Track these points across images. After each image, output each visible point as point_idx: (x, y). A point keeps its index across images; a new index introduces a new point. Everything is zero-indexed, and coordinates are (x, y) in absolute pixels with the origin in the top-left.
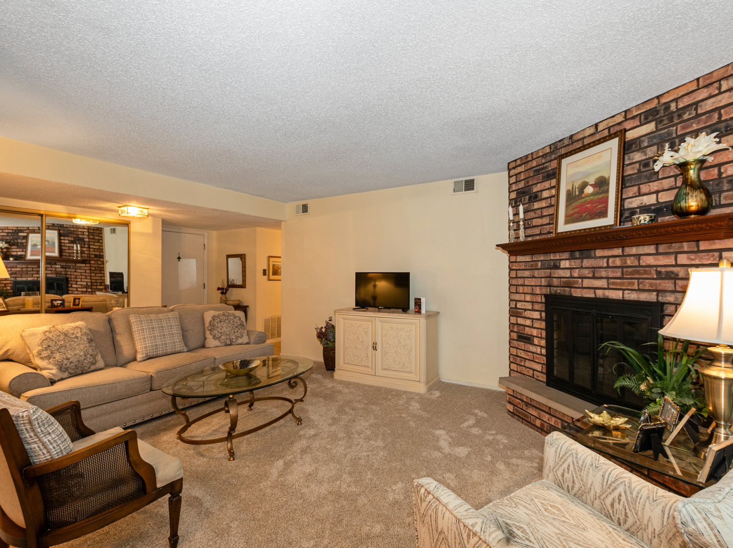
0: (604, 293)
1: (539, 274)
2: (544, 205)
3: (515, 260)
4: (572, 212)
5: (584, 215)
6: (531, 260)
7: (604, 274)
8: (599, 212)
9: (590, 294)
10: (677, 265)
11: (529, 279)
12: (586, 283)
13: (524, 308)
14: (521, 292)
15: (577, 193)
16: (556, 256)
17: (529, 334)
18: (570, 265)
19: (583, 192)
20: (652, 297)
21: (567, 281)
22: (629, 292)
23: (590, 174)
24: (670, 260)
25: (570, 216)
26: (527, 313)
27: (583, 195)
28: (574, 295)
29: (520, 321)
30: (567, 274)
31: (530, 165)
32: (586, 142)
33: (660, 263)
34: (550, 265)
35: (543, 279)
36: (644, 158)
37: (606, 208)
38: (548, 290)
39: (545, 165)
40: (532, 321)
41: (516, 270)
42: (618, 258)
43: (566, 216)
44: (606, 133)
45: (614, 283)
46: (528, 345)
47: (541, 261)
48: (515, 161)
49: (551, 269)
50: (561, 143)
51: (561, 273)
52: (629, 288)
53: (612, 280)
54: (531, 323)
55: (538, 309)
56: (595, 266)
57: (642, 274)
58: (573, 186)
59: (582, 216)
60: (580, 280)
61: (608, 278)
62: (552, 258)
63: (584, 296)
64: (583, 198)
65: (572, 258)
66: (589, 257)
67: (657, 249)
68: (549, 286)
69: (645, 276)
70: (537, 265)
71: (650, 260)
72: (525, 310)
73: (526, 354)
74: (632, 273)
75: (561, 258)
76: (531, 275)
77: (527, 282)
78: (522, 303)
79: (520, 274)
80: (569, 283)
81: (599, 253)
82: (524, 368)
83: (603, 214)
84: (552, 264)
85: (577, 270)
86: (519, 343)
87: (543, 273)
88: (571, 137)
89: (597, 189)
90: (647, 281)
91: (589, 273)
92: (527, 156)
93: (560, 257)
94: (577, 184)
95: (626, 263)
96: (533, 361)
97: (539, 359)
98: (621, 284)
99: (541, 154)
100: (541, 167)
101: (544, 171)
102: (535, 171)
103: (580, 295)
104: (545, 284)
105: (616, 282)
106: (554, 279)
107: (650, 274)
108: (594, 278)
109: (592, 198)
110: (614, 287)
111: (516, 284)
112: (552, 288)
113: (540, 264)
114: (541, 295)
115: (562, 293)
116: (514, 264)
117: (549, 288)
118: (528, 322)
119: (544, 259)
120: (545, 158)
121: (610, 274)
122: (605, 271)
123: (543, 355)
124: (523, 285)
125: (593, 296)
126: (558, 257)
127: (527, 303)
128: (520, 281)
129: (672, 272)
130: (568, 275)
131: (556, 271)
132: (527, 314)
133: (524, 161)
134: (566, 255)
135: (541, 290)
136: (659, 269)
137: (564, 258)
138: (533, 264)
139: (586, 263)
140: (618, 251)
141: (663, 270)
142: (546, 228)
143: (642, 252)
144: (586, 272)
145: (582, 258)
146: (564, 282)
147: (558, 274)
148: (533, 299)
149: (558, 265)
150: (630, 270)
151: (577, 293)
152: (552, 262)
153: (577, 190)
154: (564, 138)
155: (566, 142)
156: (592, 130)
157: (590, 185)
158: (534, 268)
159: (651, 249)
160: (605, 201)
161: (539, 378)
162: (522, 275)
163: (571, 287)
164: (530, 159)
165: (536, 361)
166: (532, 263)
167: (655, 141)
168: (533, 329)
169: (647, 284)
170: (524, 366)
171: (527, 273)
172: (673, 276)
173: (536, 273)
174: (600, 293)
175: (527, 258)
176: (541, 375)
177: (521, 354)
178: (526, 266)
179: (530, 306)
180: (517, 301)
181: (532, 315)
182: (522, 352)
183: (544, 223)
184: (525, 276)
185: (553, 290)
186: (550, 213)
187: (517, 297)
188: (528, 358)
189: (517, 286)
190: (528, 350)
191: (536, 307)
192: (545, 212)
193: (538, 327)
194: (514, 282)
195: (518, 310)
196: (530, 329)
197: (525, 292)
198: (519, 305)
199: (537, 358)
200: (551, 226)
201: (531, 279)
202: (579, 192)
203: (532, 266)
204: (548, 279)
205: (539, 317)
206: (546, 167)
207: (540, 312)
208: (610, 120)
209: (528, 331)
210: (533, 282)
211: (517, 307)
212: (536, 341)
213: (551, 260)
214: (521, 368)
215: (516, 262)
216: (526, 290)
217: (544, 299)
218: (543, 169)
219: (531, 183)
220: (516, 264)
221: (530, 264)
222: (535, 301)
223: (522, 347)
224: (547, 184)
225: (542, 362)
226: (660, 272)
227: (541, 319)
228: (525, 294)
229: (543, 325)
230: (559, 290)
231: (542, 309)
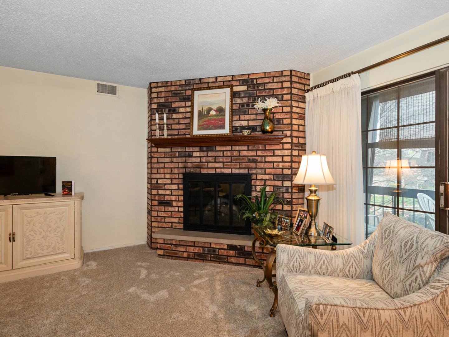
0: (221, 170)
1: (177, 160)
2: (181, 116)
4: (202, 124)
5: (211, 126)
6: (170, 151)
7: (221, 160)
8: (220, 126)
9: (212, 171)
10: (257, 156)
12: (210, 165)
13: (164, 183)
14: (161, 172)
15: (205, 113)
16: (190, 149)
17: (169, 200)
18: (200, 155)
19: (210, 113)
20: (245, 171)
21: (197, 164)
22: (235, 169)
23: (213, 104)
24: (254, 153)
25: (201, 126)
27: (209, 115)
28: (203, 172)
29: (161, 192)
31: (169, 89)
32: (210, 85)
33: (249, 155)
34: (186, 155)
35: (180, 164)
36: (242, 102)
37: (224, 124)
38: (184, 170)
39: (182, 91)
40: (171, 192)
41: (157, 158)
42: (229, 152)
43: (199, 125)
44: (222, 84)
45: (226, 165)
46: (168, 207)
47: (178, 152)
48: (157, 83)
49: (186, 157)
50: (194, 81)
51: (194, 160)
52: (235, 167)
53: (226, 163)
54: (170, 193)
55: (176, 183)
56: (216, 155)
57: (242, 160)
58: (202, 108)
59: (209, 127)
60: (207, 164)
61: (223, 162)
62: (187, 150)
63: (209, 172)
64: (210, 117)
65: (201, 150)
66: (212, 151)
67: (248, 148)
68: (185, 168)
69: (243, 161)
70: (175, 154)
71: (245, 153)
72: (165, 184)
73: (166, 214)
74: (236, 160)
75: (194, 150)
76: (170, 161)
77: (167, 166)
78: (163, 180)
79: (161, 160)
80: (199, 165)
81: (218, 148)
82: (164, 223)
83: (223, 127)
84: (187, 154)
85: (205, 158)
86: (159, 207)
87: (180, 160)
88: (200, 79)
89: (218, 113)
90: (244, 163)
91: (212, 160)
92: (167, 82)
93: (193, 150)
94: (205, 108)
95: (233, 154)
96: (172, 217)
97: (177, 215)
98: (230, 165)
99: (178, 84)
100: (178, 92)
101: (180, 95)
102: (173, 93)
103: (206, 172)
104: (182, 167)
105: (228, 164)
106: (189, 163)
107: (245, 160)
108: (215, 162)
109: (215, 117)
110: (227, 167)
111: (157, 167)
112: (187, 169)
113: (177, 154)
114: (179, 173)
115: (194, 171)
116: (156, 153)
117: (184, 169)
118: (168, 192)
119: (181, 151)
120: (181, 87)
121: (225, 160)
122: (222, 158)
123: (181, 212)
124: (164, 168)
125: (214, 172)
126: (191, 150)
127: (167, 180)
128: (161, 165)
129: (255, 159)
130: (199, 161)
131: (190, 158)
132: (167, 187)
133: (164, 85)
134: (197, 149)
135: (178, 170)
136: (249, 157)
137: (196, 150)
138: (172, 154)
139: (210, 154)
140: (229, 148)
141: (251, 158)
142: (183, 131)
143: (241, 149)
144: (210, 159)
145: (208, 151)
146: (196, 165)
147: (192, 160)
148: (172, 176)
149: (192, 154)
150: (235, 158)
151: (204, 171)
152: (187, 153)
153: (205, 111)
154: (196, 79)
155: (197, 82)
156: (214, 80)
157: (214, 110)
158: (173, 156)
159: (245, 148)
160: (224, 120)
161: (176, 227)
162: (163, 161)
163: (200, 168)
164: (169, 84)
165: (175, 216)
166: (171, 153)
167: (247, 95)
168: (171, 196)
169: (244, 165)
170: (165, 222)
171: (167, 160)
172: (255, 161)
173: (175, 160)
174: (218, 171)
175: (168, 150)
176: (179, 224)
177: (161, 214)
178: (166, 155)
179: (169, 181)
180: (157, 179)
181: (171, 187)
182: (163, 212)
183: (181, 128)
184: (165, 161)
185: (188, 170)
186: (186, 122)
187: (158, 176)
188: (168, 216)
189: (158, 168)
190: (168, 210)
191: (174, 181)
192: (182, 121)
193: (176, 194)
194: (155, 166)
195: (159, 185)
196: (170, 196)
197: (166, 172)
198: (160, 182)
199: (175, 215)
200: (186, 130)
201: (170, 164)
202: (207, 112)
203: (171, 155)
204: (184, 163)
205: (177, 188)
206: (182, 93)
207: (178, 184)
208: (224, 77)
209: (167, 198)
210: (172, 165)
211: (157, 183)
212: (174, 204)
213: (186, 151)
214: (162, 223)
215: (157, 152)
216: (166, 171)
217: (181, 176)
218: (179, 93)
219: (170, 101)
220: (158, 154)
221: (169, 153)
222: (173, 177)
223: (162, 209)
224: (183, 104)
225: (180, 216)
226: (250, 159)
227: (179, 189)
228: (165, 173)
229: (181, 192)
230: (192, 170)
231: (180, 183)
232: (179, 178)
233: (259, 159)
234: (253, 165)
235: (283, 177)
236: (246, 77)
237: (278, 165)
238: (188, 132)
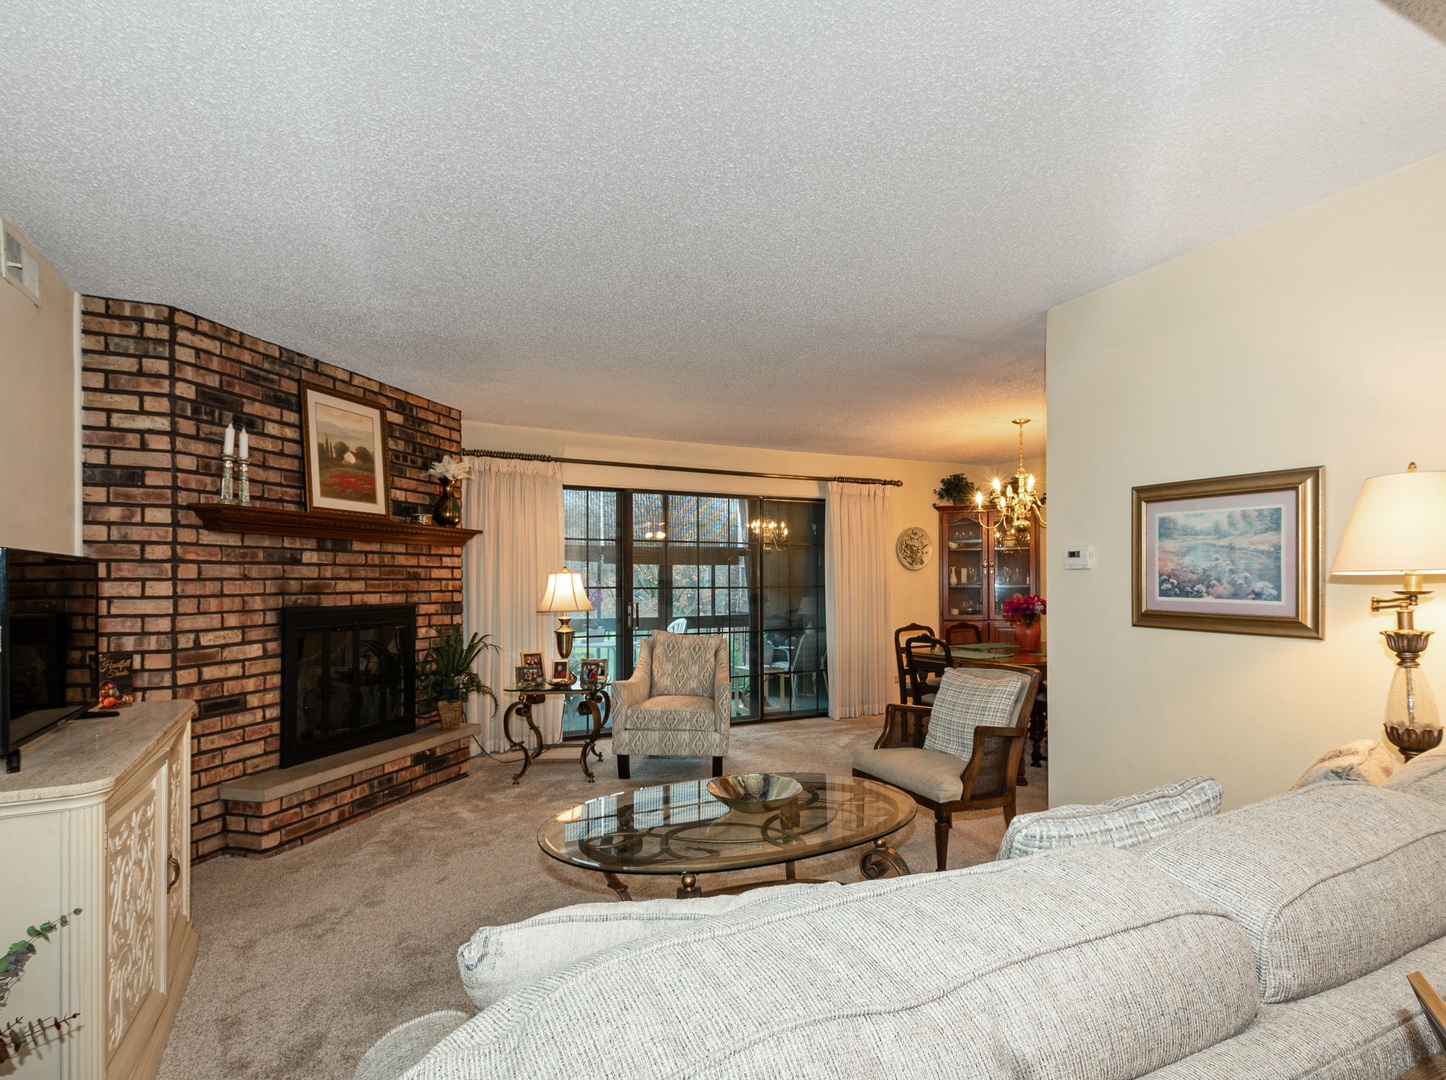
0: (362, 599)
1: (259, 572)
2: (270, 448)
3: (194, 541)
4: (330, 481)
5: (349, 491)
6: (240, 544)
7: (362, 574)
8: (366, 495)
9: (344, 602)
10: (419, 566)
11: (237, 582)
12: (341, 586)
13: (223, 642)
14: (213, 609)
15: (334, 455)
16: (295, 543)
17: (237, 692)
18: (319, 559)
19: (343, 458)
20: (399, 599)
21: (314, 583)
22: (386, 595)
23: (349, 437)
24: (413, 561)
25: (328, 485)
26: (230, 652)
27: (343, 462)
28: (325, 605)
29: (209, 673)
30: (314, 572)
31: (234, 352)
32: (340, 387)
33: (409, 563)
34: (284, 557)
35: (268, 582)
36: (396, 448)
37: (373, 490)
38: (281, 600)
39: (271, 376)
40: (244, 667)
41: (200, 563)
42: (376, 556)
43: (322, 484)
44: (360, 393)
45: (372, 586)
46: (233, 716)
47: (264, 548)
48: (197, 318)
49: (283, 563)
50: (301, 359)
51: (305, 571)
52: (386, 590)
53: (371, 582)
54: (241, 670)
55: (258, 638)
56: (352, 563)
57: (398, 574)
58: (328, 441)
59: (345, 492)
60: (333, 582)
61: (365, 579)
62: (287, 544)
63: (339, 604)
64: (343, 466)
65: (319, 549)
66: (345, 550)
68: (282, 593)
69: (399, 577)
70: (255, 555)
71: (402, 560)
72: (223, 647)
73: (225, 738)
74: (389, 573)
75: (305, 547)
76: (241, 574)
77: (229, 588)
78: (217, 633)
79: (211, 571)
80: (317, 586)
81: (357, 546)
82: (221, 769)
83: (372, 497)
84: (288, 555)
85: (330, 568)
86: (205, 722)
87: (269, 570)
88: (316, 362)
89: (360, 463)
90: (401, 582)
91: (344, 573)
92: (229, 331)
93: (302, 544)
94: (333, 442)
95: (384, 562)
96: (245, 743)
97: (261, 732)
98: (379, 586)
99: (262, 350)
100: (262, 373)
101: (267, 384)
102: (248, 372)
103: (333, 604)
104: (273, 591)
105: (375, 584)
106: (292, 582)
107: (402, 574)
108: (351, 579)
109: (355, 471)
110: (372, 590)
111: (198, 593)
112: (286, 597)
113: (261, 555)
114: (265, 610)
115: (305, 603)
116: (193, 548)
117: (280, 597)
118: (234, 670)
119: (272, 545)
120: (270, 363)
121: (368, 574)
122: (364, 570)
123: (273, 720)
124: (222, 595)
125: (348, 603)
126: (298, 546)
127: (230, 632)
128: (211, 588)
129: (417, 573)
130: (316, 575)
131: (296, 567)
132: (228, 654)
133: (220, 334)
134: (312, 544)
135: (264, 602)
136: (409, 569)
137: (309, 547)
138: (246, 553)
139: (341, 558)
140: (375, 547)
141: (412, 570)
142: (276, 491)
143: (397, 551)
144: (342, 571)
145: (334, 550)
146: (308, 586)
147: (299, 573)
148: (247, 620)
149: (300, 557)
150: (387, 569)
151: (328, 602)
152: (288, 551)
153: (334, 450)
154: (306, 357)
155: (310, 365)
156: (346, 377)
157: (351, 453)
158: (248, 559)
159: (402, 549)
160: (372, 482)
161: (259, 769)
162: (218, 574)
163: (319, 593)
164: (236, 340)
165: (253, 738)
166: (242, 551)
167: (404, 436)
168: (244, 681)
169: (401, 586)
170: (223, 765)
171: (231, 571)
172: (417, 577)
173: (254, 571)
174: (357, 599)
175: (232, 540)
176: (265, 758)
177: (212, 743)
178: (229, 555)
179: (236, 636)
180: (197, 632)
181: (244, 653)
182: (216, 737)
183: (270, 480)
184: (225, 576)
185: (290, 599)
186: (283, 467)
187: (201, 622)
188: (233, 742)
189: (199, 597)
190: (233, 726)
191: (253, 635)
192: (272, 461)
193: (258, 672)
194: (190, 589)
195: (202, 651)
196: (240, 681)
197: (226, 608)
198: (205, 640)
199: (253, 733)
200: (284, 489)
201: (241, 582)
202: (337, 454)
203: (244, 556)
204: (280, 582)
205: (260, 653)
206: (272, 381)
207: (263, 642)
208: (366, 380)
209: (231, 687)
210: (247, 588)
211: (197, 645)
212: (253, 701)
213: (283, 548)
214: (213, 772)
215: (197, 544)
216: (227, 604)
217: (271, 618)
218: (266, 379)
219: (237, 390)
220: (199, 549)
221: (237, 551)
222: (249, 623)
223: (215, 726)
224: (275, 413)
225: (268, 733)
226: (409, 573)
227: (266, 656)
228: (222, 613)
229: (274, 664)
230: (300, 599)
231: (269, 637)
232: (264, 625)
233: (422, 573)
234: (413, 585)
235: (453, 607)
236: (401, 397)
237: (447, 585)
238: (290, 496)
